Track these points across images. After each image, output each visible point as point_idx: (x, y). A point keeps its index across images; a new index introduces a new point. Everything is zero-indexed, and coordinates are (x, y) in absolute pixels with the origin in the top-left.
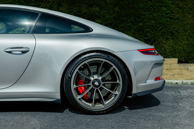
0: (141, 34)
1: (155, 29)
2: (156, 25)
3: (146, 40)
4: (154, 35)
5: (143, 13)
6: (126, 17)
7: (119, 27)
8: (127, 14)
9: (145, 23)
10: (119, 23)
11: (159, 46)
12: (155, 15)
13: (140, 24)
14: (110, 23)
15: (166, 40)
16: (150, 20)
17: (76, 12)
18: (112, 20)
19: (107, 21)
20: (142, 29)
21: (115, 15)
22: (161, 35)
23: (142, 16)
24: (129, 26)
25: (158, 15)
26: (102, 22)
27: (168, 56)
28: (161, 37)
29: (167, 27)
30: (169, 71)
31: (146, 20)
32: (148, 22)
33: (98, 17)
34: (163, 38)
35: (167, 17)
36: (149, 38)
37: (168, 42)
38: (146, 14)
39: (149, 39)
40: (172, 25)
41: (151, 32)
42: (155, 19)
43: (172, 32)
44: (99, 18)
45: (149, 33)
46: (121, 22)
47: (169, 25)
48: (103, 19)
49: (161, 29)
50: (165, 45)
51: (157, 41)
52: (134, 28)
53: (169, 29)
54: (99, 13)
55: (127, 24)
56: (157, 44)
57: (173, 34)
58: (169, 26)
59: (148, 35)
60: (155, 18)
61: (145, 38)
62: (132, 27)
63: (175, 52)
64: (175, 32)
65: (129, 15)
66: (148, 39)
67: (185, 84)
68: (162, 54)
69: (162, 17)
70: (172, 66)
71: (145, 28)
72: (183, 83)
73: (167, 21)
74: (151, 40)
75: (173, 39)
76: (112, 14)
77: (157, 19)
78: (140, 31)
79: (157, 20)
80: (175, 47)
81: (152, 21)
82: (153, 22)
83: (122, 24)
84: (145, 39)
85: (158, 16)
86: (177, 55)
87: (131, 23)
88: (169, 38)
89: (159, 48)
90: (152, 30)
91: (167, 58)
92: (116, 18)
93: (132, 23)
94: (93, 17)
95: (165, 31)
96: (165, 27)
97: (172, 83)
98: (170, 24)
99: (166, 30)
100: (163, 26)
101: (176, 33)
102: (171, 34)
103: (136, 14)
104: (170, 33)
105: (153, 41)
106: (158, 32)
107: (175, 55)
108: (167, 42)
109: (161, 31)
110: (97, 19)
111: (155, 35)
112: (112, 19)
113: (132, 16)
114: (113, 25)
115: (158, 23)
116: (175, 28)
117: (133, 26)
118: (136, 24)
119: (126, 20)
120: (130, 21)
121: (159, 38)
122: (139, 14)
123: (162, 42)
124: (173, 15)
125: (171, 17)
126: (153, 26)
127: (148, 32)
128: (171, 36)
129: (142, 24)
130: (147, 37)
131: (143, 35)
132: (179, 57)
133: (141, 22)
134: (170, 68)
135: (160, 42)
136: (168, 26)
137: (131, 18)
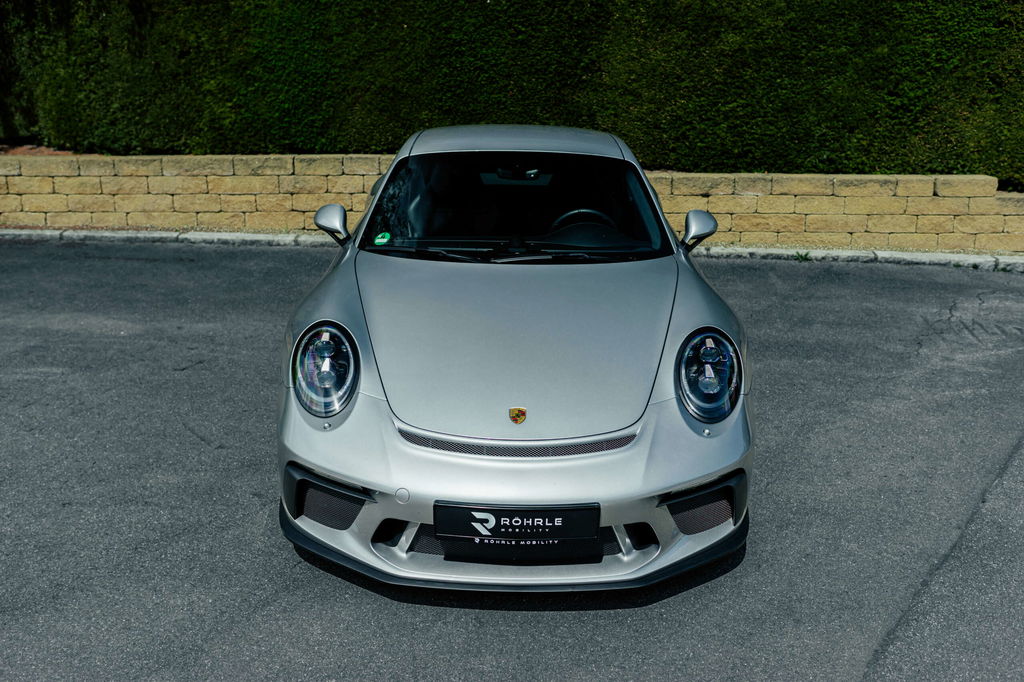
0: (878, 87)
1: (936, 69)
2: (939, 54)
3: (893, 108)
4: (926, 90)
5: (896, 9)
6: (833, 25)
7: (803, 62)
8: (837, 11)
9: (901, 43)
10: (803, 47)
11: (941, 128)
12: (939, 13)
13: (879, 50)
14: (770, 48)
15: (970, 106)
16: (920, 34)
17: (654, 5)
18: (779, 36)
19: (762, 38)
20: (883, 68)
21: (793, 15)
22: (955, 90)
23: (889, 20)
24: (837, 58)
25: (951, 15)
26: (743, 43)
27: (969, 165)
28: (953, 94)
29: (983, 59)
30: (961, 220)
31: (906, 34)
32: (909, 42)
33: (733, 25)
34: (960, 98)
35: (986, 19)
36: (906, 101)
37: (978, 112)
38: (907, 12)
39: (905, 104)
40: (1004, 49)
41: (918, 77)
42: (937, 30)
43: (997, 75)
44: (734, 29)
45: (911, 81)
46: (811, 43)
47: (989, 48)
48: (750, 31)
49: (956, 67)
50: (962, 125)
51: (935, 110)
52: (856, 63)
53: (987, 65)
54: (738, 10)
55: (831, 50)
56: (934, 121)
57: (1000, 85)
58: (990, 55)
59: (903, 89)
60: (940, 27)
61: (894, 100)
62: (851, 59)
63: (998, 151)
64: (1011, 75)
65: (843, 16)
66: (903, 105)
67: (1004, 270)
68: (947, 155)
69: (966, 21)
70: (972, 205)
71: (895, 65)
72: (996, 265)
73: (984, 34)
74: (912, 107)
75: (997, 100)
76: (781, 14)
77: (946, 29)
78: (877, 75)
79: (945, 33)
80: (1001, 132)
81: (925, 37)
82: (930, 40)
83: (814, 52)
84: (892, 105)
85: (953, 17)
86: (1004, 162)
87: (846, 45)
88: (982, 99)
89: (938, 134)
90: (921, 73)
91: (966, 170)
92: (793, 29)
93: (852, 45)
94: (715, 23)
95: (969, 74)
96: (975, 59)
97: (961, 263)
98: (995, 47)
99: (974, 69)
100: (967, 56)
101: (1012, 80)
102: (994, 82)
103: (869, 13)
104: (992, 79)
105: (922, 112)
106: (945, 79)
107: (996, 162)
108: (973, 113)
109: (954, 75)
110: (726, 31)
111: (930, 90)
112: (780, 32)
113: (854, 19)
114: (781, 53)
115: (948, 42)
116: (1010, 62)
117: (851, 56)
118: (866, 50)
119: (828, 35)
120: (846, 39)
121: (947, 98)
122: (881, 10)
123: (954, 115)
124: (1010, 12)
125: (1002, 18)
126: (927, 55)
127: (906, 77)
128: (991, 91)
129: (886, 50)
130: (898, 96)
131: (886, 91)
132: (1012, 167)
133: (885, 43)
134: (966, 210)
135: (945, 114)
136: (987, 52)
137: (851, 28)
